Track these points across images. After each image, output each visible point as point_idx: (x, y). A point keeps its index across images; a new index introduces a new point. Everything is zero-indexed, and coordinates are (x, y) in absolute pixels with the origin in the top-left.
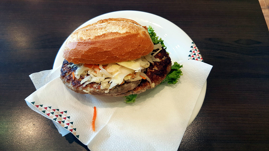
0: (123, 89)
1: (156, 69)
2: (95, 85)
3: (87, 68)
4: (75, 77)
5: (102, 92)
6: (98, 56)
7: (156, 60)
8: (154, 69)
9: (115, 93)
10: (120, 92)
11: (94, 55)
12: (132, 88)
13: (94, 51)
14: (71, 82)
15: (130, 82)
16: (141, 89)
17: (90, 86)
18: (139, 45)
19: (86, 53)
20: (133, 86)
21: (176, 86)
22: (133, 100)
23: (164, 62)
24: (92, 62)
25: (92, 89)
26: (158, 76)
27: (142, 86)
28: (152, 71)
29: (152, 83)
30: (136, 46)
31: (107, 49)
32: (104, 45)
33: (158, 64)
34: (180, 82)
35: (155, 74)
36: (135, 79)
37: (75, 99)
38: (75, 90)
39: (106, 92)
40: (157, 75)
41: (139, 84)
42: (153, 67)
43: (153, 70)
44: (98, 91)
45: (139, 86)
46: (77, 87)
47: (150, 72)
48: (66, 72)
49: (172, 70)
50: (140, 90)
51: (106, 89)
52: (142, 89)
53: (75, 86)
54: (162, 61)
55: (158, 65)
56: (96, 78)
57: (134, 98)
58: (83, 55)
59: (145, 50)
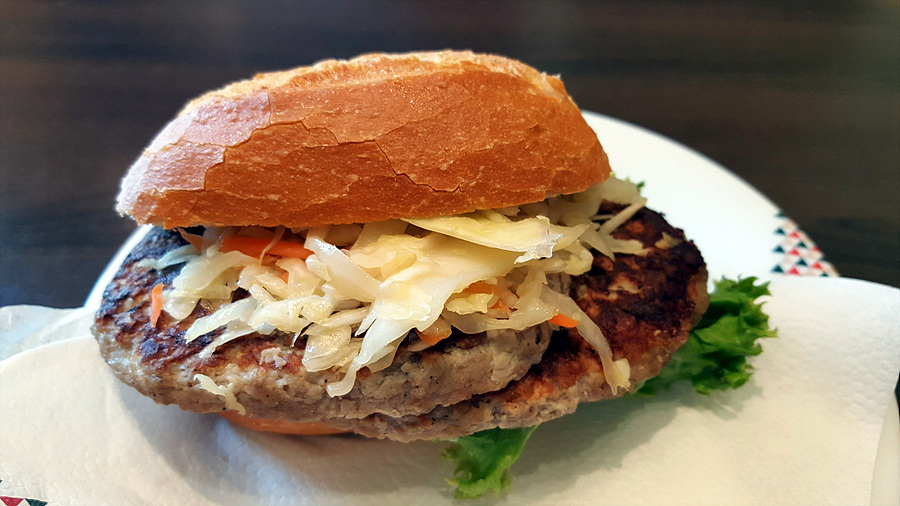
0: (442, 378)
1: (629, 287)
2: (269, 350)
3: (236, 257)
4: (163, 313)
5: (313, 390)
6: (303, 173)
7: (621, 247)
8: (614, 288)
9: (392, 400)
10: (420, 393)
11: (279, 168)
12: (498, 380)
13: (279, 145)
14: (136, 341)
15: (481, 338)
16: (551, 390)
17: (239, 355)
18: (537, 130)
19: (236, 157)
20: (502, 366)
21: (740, 408)
22: (498, 473)
23: (666, 260)
24: (265, 215)
25: (252, 374)
26: (643, 323)
27: (553, 374)
28: (604, 297)
29: (614, 359)
30: (518, 127)
31: (356, 130)
32: (339, 113)
33: (635, 267)
34: (758, 391)
35: (626, 311)
36: (519, 322)
37: (160, 465)
38: (154, 379)
39: (336, 390)
40: (639, 317)
41: (538, 358)
42: (610, 281)
43: (613, 297)
44: (286, 388)
45: (535, 373)
46: (166, 364)
47: (598, 302)
48: (125, 297)
49: (716, 311)
50: (543, 401)
51: (334, 373)
52: (557, 393)
53: (156, 356)
54: (656, 253)
55: (634, 272)
56: (280, 304)
57: (508, 461)
58: (217, 172)
59: (567, 158)
